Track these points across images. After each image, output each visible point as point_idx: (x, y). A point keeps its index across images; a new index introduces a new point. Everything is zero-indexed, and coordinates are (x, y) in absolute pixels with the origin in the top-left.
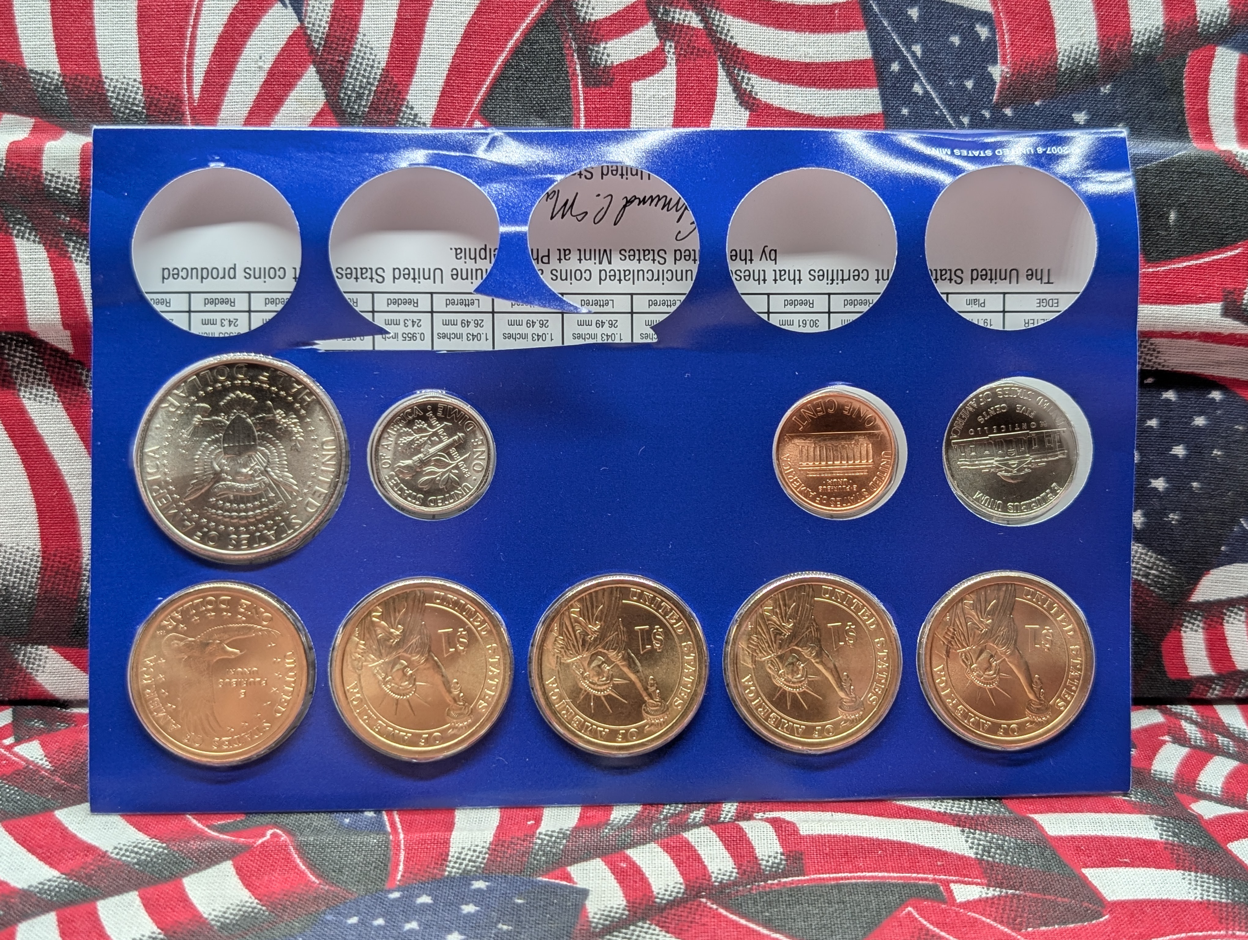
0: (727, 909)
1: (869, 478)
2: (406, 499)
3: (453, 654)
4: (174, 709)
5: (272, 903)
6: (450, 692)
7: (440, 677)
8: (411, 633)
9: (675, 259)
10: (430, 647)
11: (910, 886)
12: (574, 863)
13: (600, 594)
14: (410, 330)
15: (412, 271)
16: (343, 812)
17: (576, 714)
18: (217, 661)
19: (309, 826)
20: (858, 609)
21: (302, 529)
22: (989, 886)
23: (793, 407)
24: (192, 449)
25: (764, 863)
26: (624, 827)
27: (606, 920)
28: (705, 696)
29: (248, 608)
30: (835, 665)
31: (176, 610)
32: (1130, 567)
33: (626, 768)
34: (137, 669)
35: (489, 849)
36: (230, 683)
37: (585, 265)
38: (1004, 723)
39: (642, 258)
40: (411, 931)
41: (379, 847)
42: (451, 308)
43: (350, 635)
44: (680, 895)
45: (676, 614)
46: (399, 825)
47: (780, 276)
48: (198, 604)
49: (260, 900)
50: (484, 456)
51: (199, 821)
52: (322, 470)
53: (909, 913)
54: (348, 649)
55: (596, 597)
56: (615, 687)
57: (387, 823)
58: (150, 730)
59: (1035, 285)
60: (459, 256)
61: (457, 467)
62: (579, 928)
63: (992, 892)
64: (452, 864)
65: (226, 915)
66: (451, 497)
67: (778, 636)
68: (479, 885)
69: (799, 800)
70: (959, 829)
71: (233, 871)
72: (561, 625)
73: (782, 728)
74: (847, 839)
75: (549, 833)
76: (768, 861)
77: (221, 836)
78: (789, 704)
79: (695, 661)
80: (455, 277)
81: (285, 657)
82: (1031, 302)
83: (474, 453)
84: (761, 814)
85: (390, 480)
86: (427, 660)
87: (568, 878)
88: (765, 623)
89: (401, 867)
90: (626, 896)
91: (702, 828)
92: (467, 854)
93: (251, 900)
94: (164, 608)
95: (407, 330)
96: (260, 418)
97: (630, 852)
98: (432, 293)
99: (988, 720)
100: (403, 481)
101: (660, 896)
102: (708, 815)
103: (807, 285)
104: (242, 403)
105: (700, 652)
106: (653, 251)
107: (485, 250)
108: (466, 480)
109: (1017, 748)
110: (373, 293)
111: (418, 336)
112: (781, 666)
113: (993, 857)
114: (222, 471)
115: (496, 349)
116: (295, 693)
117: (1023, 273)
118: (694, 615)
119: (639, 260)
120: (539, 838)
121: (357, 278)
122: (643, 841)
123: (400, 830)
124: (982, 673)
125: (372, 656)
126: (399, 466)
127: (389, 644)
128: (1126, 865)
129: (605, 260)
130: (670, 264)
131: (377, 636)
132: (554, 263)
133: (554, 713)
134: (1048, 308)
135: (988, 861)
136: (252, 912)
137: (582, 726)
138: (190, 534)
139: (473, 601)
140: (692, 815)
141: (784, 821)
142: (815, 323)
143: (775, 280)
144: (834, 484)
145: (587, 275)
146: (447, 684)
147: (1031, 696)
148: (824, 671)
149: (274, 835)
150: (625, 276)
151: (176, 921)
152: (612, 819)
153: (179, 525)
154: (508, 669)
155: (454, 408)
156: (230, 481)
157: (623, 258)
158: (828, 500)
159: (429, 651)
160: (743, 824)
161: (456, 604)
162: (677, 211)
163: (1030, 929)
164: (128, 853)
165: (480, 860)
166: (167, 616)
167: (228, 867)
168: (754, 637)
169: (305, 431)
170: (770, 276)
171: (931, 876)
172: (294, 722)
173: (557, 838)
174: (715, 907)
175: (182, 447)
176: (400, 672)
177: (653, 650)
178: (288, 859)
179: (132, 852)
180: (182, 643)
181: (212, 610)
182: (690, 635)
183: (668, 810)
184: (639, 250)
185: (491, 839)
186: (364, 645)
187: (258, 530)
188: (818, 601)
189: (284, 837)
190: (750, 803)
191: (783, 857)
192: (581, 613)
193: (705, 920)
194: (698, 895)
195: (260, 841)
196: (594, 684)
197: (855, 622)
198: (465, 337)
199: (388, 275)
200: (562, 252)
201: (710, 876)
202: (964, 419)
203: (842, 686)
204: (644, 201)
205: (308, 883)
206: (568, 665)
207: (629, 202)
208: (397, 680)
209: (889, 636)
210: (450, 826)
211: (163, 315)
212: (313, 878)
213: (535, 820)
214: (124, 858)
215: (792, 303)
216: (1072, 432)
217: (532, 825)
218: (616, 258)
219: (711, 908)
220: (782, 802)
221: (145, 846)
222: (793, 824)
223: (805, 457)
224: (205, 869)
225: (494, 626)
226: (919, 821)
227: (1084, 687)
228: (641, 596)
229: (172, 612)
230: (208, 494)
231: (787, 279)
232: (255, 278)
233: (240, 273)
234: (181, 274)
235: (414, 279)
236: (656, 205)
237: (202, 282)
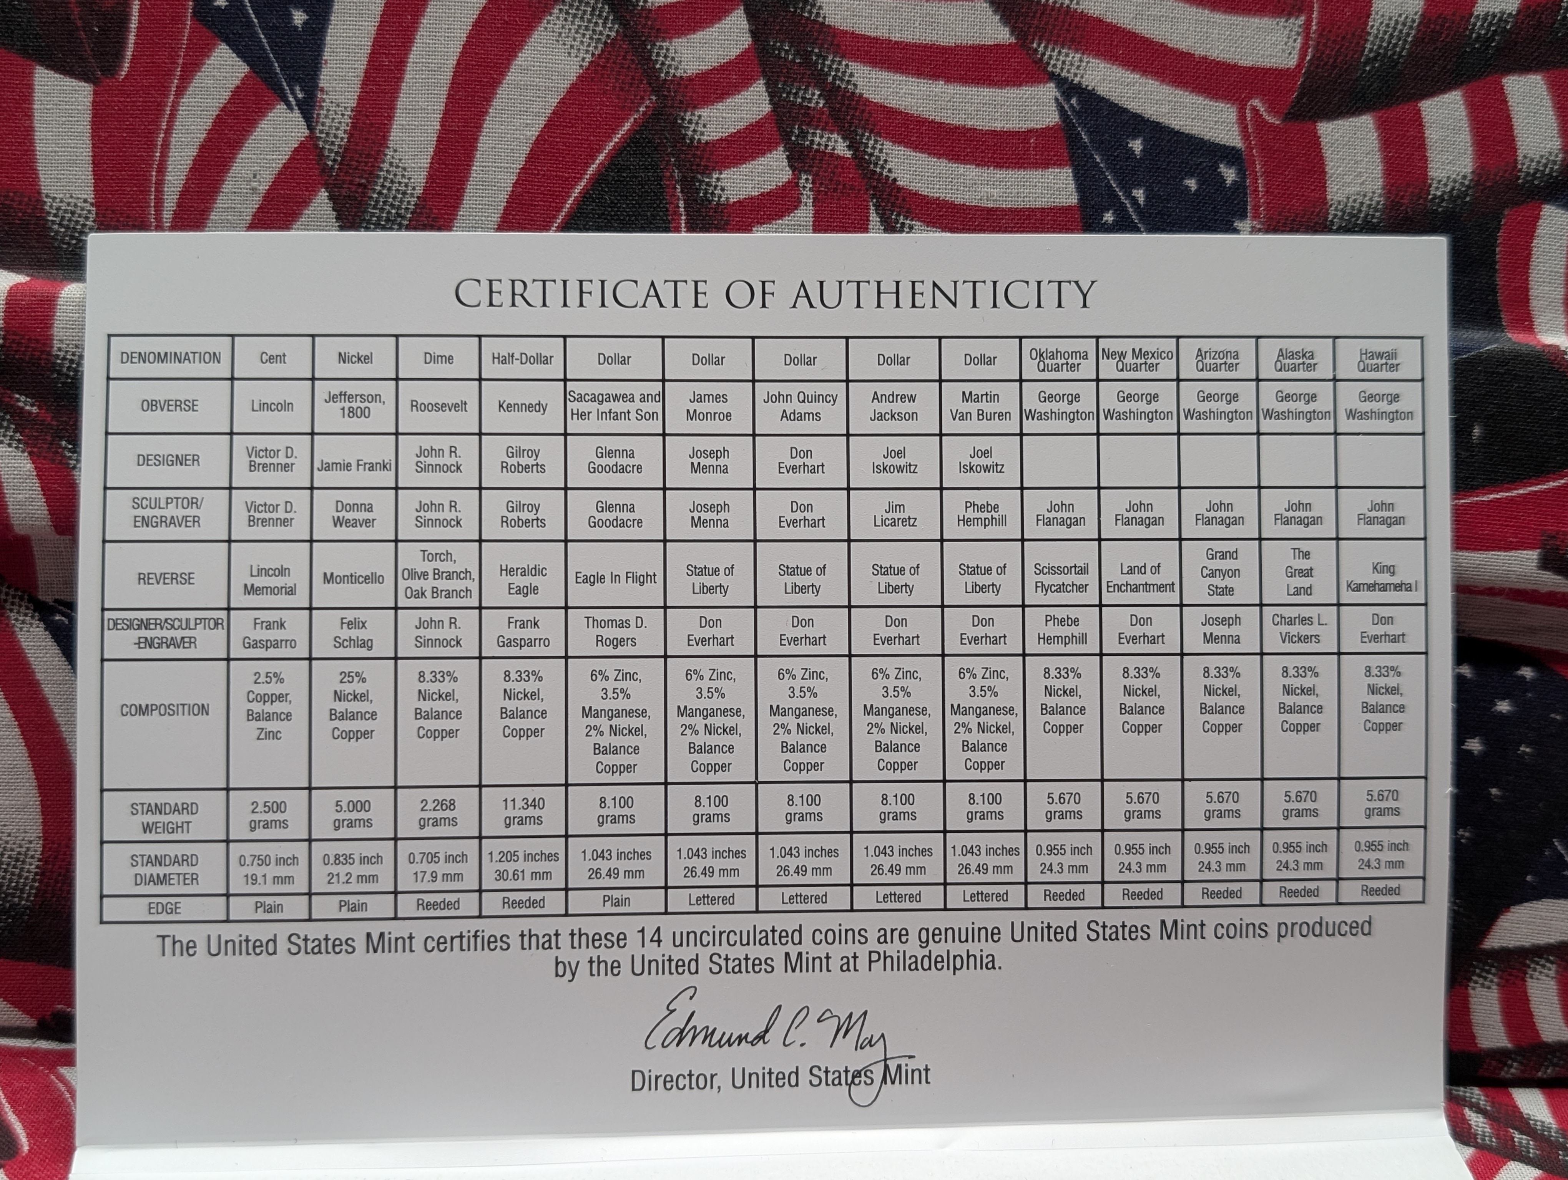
9: (697, 961)
14: (1055, 860)
15: (1052, 937)
37: (821, 951)
39: (743, 962)
42: (1001, 889)
47: (550, 942)
59: (183, 933)
60: (990, 958)
80: (996, 931)
82: (189, 909)
95: (1060, 858)
98: (1026, 908)
103: (513, 928)
106: (727, 972)
107: (955, 969)
110: (1103, 908)
111: (1045, 851)
117: (200, 950)
119: (747, 959)
121: (1124, 927)
129: (794, 957)
130: (705, 954)
132: (863, 952)
134: (164, 900)
142: (501, 876)
143: (557, 935)
145: (818, 937)
150: (766, 937)
157: (769, 961)
162: (695, 1027)
170: (565, 940)
184: (747, 972)
198: (984, 851)
199: (1082, 931)
200: (852, 968)
204: (740, 1039)
207: (761, 1037)
215: (534, 903)
218: (779, 962)
231: (540, 937)
232: (1254, 925)
233: (1273, 931)
234: (1347, 928)
235: (1049, 927)
236: (724, 1034)
237: (1321, 918)
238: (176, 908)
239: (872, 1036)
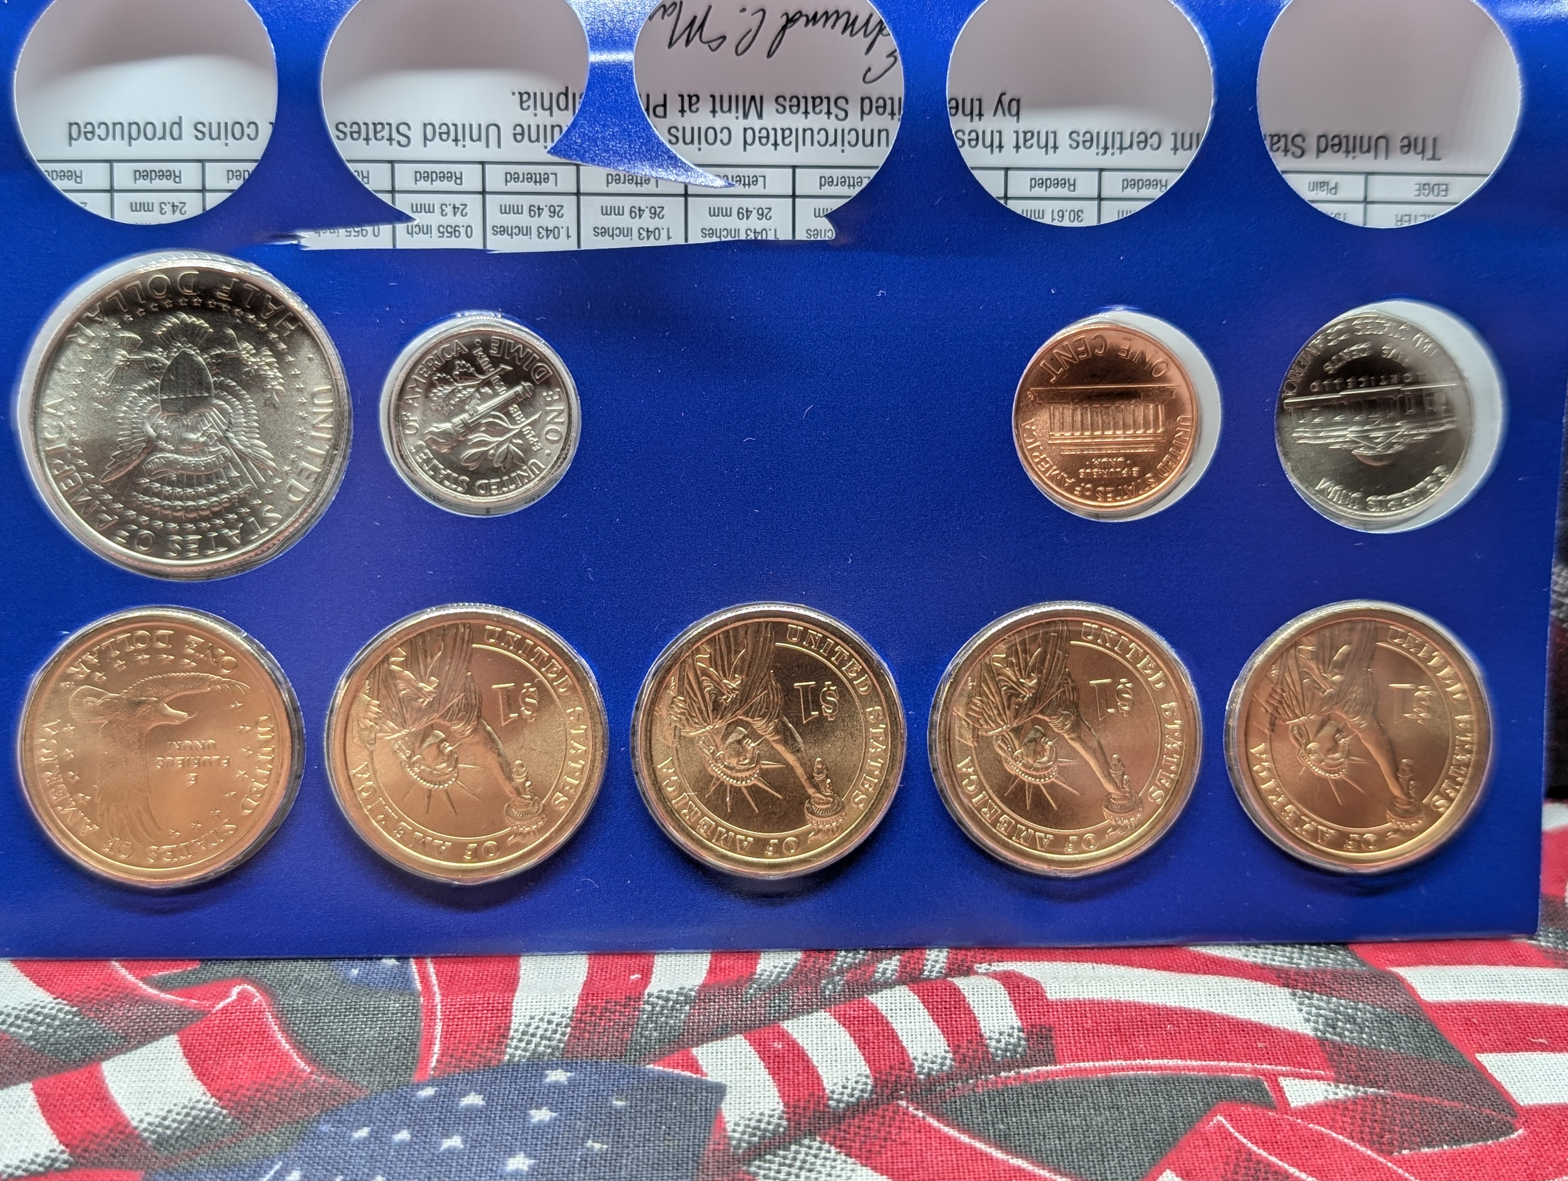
0: (939, 1117)
1: (1157, 458)
2: (441, 483)
3: (514, 721)
4: (90, 802)
5: (237, 1103)
6: (510, 779)
7: (494, 756)
8: (451, 689)
9: (863, 112)
10: (480, 711)
11: (1218, 1082)
12: (703, 1042)
13: (742, 632)
14: (451, 220)
15: (452, 128)
16: (350, 959)
17: (704, 814)
18: (153, 729)
19: (297, 979)
20: (1137, 658)
21: (282, 527)
22: (1337, 1081)
23: (1046, 343)
24: (112, 402)
25: (993, 1043)
26: (777, 988)
27: (755, 1135)
28: (899, 788)
29: (200, 649)
30: (1099, 743)
31: (89, 650)
32: (1549, 598)
33: (780, 895)
34: (32, 739)
35: (571, 1019)
36: (173, 763)
37: (722, 120)
38: (1354, 832)
39: (810, 109)
40: (451, 1151)
41: (403, 1015)
42: (513, 186)
43: (357, 691)
44: (866, 1095)
45: (857, 663)
46: (434, 980)
47: (1025, 139)
48: (123, 641)
49: (220, 1099)
50: (563, 419)
51: (130, 970)
52: (313, 437)
53: (1220, 1126)
54: (353, 712)
55: (736, 637)
56: (764, 774)
57: (416, 976)
58: (54, 836)
59: (1413, 162)
60: (525, 105)
61: (520, 435)
62: (711, 1147)
63: (1344, 1092)
64: (514, 1043)
65: (166, 1123)
66: (512, 481)
67: (1013, 699)
68: (557, 1076)
69: (1042, 945)
70: (1287, 991)
71: (178, 1051)
72: (681, 679)
73: (1018, 837)
74: (1118, 1007)
75: (664, 994)
76: (999, 1041)
77: (162, 995)
78: (1028, 802)
79: (886, 736)
80: (519, 137)
81: (257, 723)
82: (1407, 188)
83: (548, 413)
84: (985, 966)
85: (417, 452)
86: (475, 731)
87: (694, 1066)
88: (993, 679)
89: (437, 1048)
90: (783, 1096)
91: (897, 987)
92: (538, 1028)
93: (204, 1099)
94: (71, 647)
95: (445, 221)
96: (218, 356)
97: (789, 1026)
98: (483, 163)
99: (1330, 829)
100: (437, 455)
101: (835, 1096)
102: (904, 967)
103: (1065, 156)
104: (189, 333)
105: (894, 722)
106: (828, 98)
107: (566, 95)
108: (535, 454)
109: (1374, 870)
110: (392, 162)
111: (462, 230)
112: (1016, 744)
113: (1341, 1035)
114: (159, 437)
115: (583, 248)
116: (272, 779)
117: (1396, 143)
118: (885, 665)
119: (806, 113)
120: (648, 1003)
121: (367, 139)
122: (808, 1008)
123: (436, 989)
124: (1322, 756)
125: (392, 724)
126: (431, 433)
127: (416, 704)
128: (1543, 1048)
129: (753, 113)
130: (854, 120)
131: (398, 692)
132: (674, 117)
133: (671, 812)
134: (1431, 198)
135: (1333, 1042)
136: (206, 1117)
137: (713, 833)
138: (109, 533)
139: (546, 641)
140: (881, 967)
141: (1020, 977)
142: (1078, 214)
143: (1017, 147)
144: (1103, 466)
145: (724, 136)
146: (506, 768)
147: (1396, 792)
148: (1082, 752)
149: (244, 997)
150: (783, 138)
151: (89, 1133)
152: (758, 971)
153: (92, 519)
154: (599, 745)
155: (517, 343)
156: (171, 452)
157: (781, 109)
158: (1094, 491)
159: (479, 717)
160: (960, 982)
161: (520, 645)
162: (866, 35)
163: (1405, 1152)
164: (19, 1022)
165: (558, 1036)
166: (75, 659)
167: (171, 1045)
168: (977, 700)
169: (286, 376)
170: (1009, 140)
171: (1248, 1066)
172: (273, 821)
173: (676, 1002)
174: (920, 1114)
175: (96, 400)
176: (434, 747)
177: (821, 718)
178: (263, 1033)
179: (25, 1020)
180: (100, 701)
181: (145, 651)
182: (878, 695)
183: (843, 958)
184: (806, 98)
185: (576, 1004)
186: (379, 706)
187: (214, 528)
188: (1075, 646)
189: (258, 998)
190: (968, 949)
191: (1021, 1034)
192: (712, 661)
193: (906, 1135)
194: (893, 1096)
195: (221, 1005)
196: (731, 769)
197: (1132, 678)
198: (534, 232)
199: (416, 134)
200: (686, 99)
201: (912, 1065)
202: (1304, 367)
203: (1109, 774)
204: (814, 19)
205: (293, 1072)
206: (692, 740)
207: (791, 21)
208: (430, 760)
209: (1183, 700)
210: (511, 984)
211: (68, 195)
212: (301, 1064)
213: (642, 972)
214: (13, 1029)
215: (1042, 183)
216: (1466, 390)
217: (636, 982)
218: (769, 108)
219: (914, 1116)
220: (1018, 948)
221: (46, 1011)
222: (1037, 984)
223: (1057, 424)
224: (136, 1047)
225: (578, 679)
226: (1227, 978)
227: (1475, 779)
228: (804, 635)
229: (84, 652)
230: (138, 472)
231: (1035, 146)
232: (211, 138)
233: (188, 130)
234: (97, 131)
235: (456, 140)
236: (833, 27)
237: (130, 145)
238: (1419, 190)
239: (663, 17)
